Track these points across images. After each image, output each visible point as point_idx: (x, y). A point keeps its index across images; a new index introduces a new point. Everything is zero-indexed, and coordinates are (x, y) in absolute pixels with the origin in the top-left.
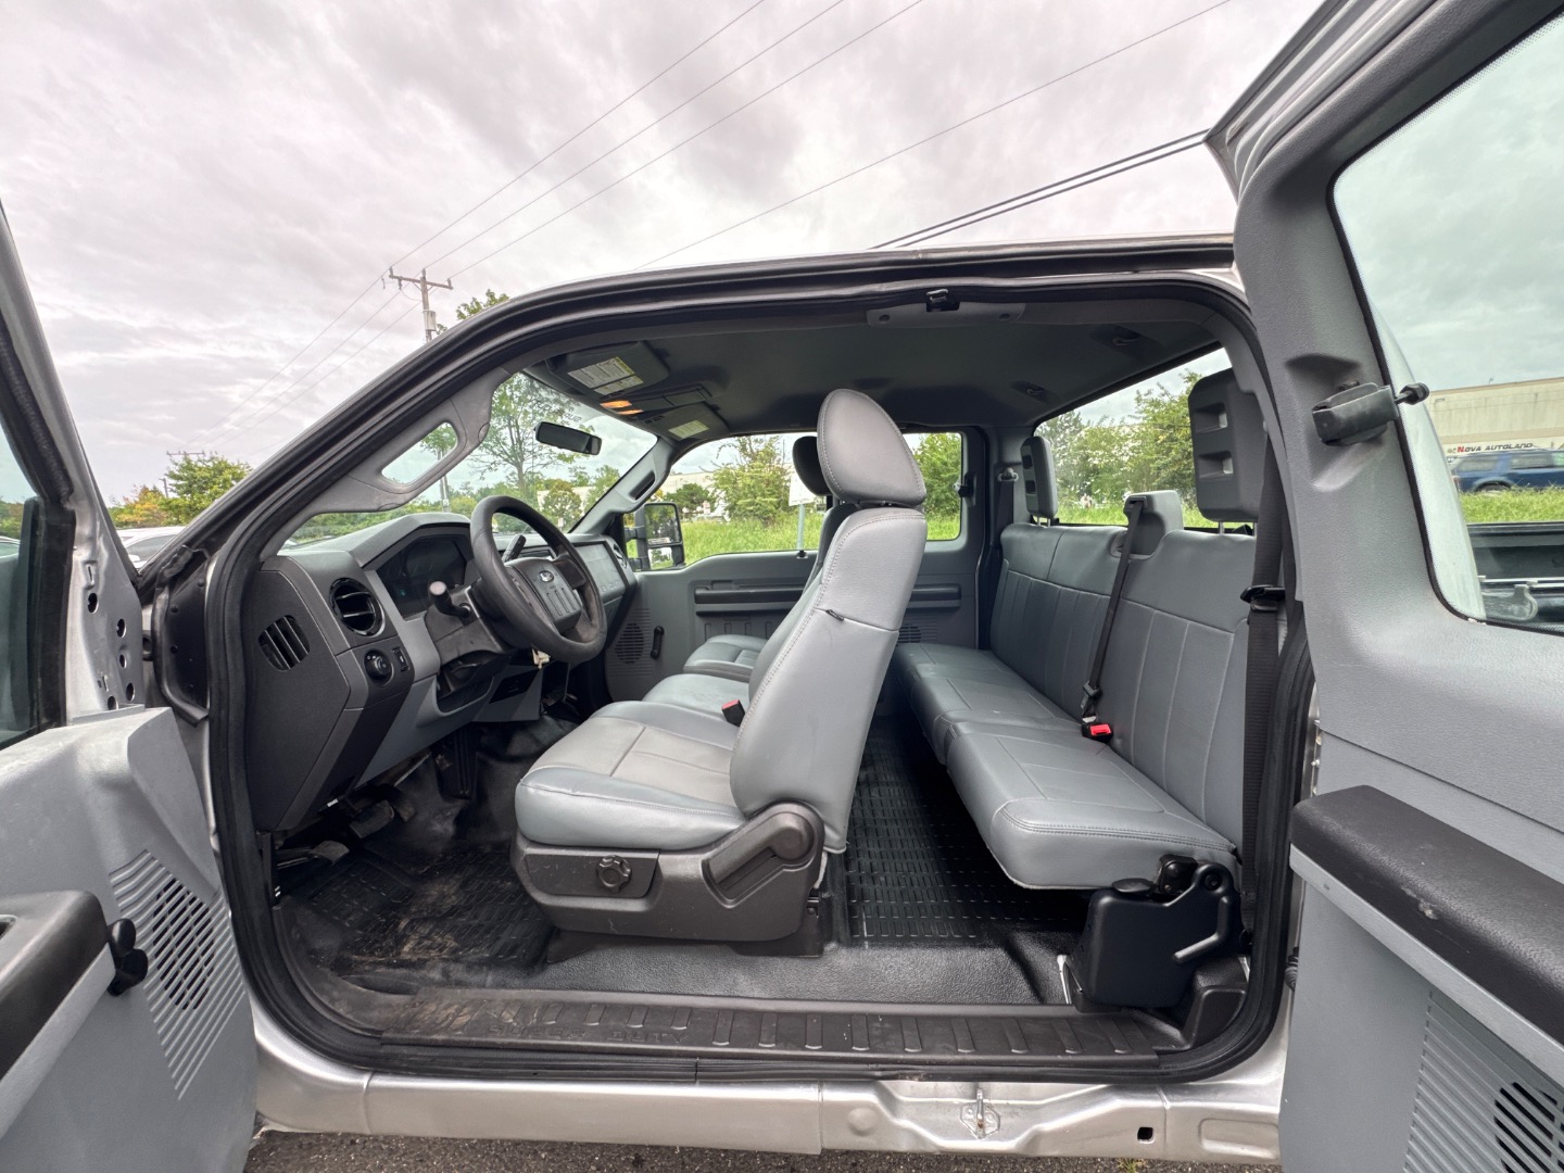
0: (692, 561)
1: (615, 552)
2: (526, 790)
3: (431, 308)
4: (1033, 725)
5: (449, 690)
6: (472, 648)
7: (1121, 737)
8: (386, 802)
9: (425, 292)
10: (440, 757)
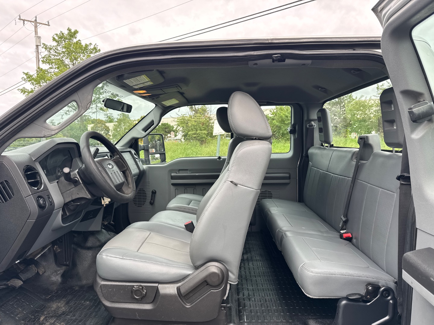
0: (169, 161)
1: (135, 156)
2: (102, 257)
3: (39, 35)
4: (320, 234)
5: (66, 215)
6: (78, 196)
7: (356, 238)
8: (34, 265)
9: (36, 27)
10: (56, 246)
